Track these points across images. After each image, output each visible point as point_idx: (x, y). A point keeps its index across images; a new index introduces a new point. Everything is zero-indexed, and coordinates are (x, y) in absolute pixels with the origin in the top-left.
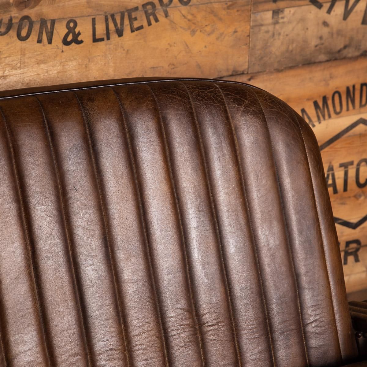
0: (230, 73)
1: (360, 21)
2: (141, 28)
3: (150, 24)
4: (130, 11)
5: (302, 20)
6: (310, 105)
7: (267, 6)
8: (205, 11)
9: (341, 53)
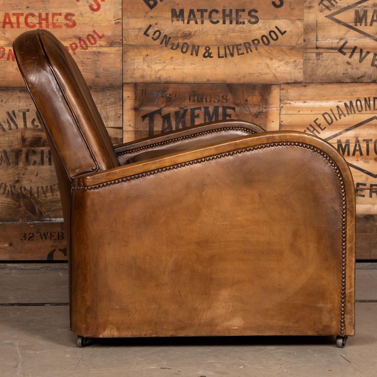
0: (293, 81)
1: (371, 65)
2: (243, 54)
3: (248, 52)
4: (237, 46)
5: (334, 59)
6: (342, 105)
7: (313, 51)
8: (278, 49)
9: (359, 79)
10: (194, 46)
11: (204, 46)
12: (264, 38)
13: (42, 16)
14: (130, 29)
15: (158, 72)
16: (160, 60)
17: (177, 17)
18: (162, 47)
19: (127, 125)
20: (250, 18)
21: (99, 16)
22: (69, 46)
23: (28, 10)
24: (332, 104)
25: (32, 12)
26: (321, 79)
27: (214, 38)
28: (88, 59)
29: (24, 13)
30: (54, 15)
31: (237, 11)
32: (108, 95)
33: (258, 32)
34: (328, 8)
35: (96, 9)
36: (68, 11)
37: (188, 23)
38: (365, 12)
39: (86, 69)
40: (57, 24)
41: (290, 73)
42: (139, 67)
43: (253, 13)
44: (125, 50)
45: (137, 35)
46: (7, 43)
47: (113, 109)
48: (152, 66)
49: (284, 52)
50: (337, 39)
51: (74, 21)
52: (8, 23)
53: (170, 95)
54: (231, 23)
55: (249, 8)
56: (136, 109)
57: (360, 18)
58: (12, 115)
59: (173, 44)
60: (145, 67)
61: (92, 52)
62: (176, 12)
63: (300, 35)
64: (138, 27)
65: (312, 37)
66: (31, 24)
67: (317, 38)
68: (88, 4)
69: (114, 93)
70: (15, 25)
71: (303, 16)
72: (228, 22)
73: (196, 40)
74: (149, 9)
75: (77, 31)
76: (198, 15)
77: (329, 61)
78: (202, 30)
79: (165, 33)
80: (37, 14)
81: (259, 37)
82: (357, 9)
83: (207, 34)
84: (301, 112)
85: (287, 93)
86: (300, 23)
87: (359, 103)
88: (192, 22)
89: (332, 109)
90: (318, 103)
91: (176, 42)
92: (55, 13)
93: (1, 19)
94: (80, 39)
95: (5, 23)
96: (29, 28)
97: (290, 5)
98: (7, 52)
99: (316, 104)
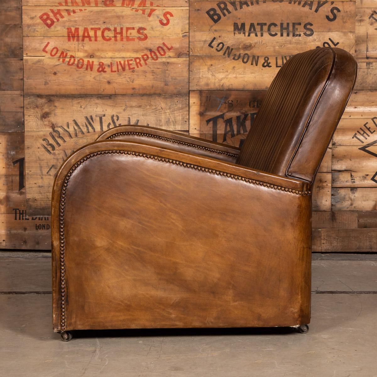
7: (363, 60)
10: (254, 57)
11: (263, 56)
13: (117, 30)
14: (196, 41)
15: (221, 80)
16: (223, 70)
17: (239, 30)
18: (225, 58)
19: (193, 129)
20: (305, 30)
21: (168, 29)
22: (141, 57)
23: (104, 25)
25: (108, 27)
26: (370, 87)
27: (272, 49)
28: (158, 68)
29: (101, 28)
30: (128, 29)
31: (294, 24)
32: (176, 101)
33: (312, 43)
35: (166, 23)
36: (140, 25)
37: (249, 35)
39: (157, 78)
40: (131, 38)
42: (204, 76)
43: (308, 27)
44: (192, 60)
45: (203, 47)
46: (86, 54)
47: (181, 114)
48: (216, 75)
51: (146, 34)
52: (87, 37)
53: (232, 101)
54: (288, 35)
55: (304, 21)
56: (201, 114)
58: (90, 120)
59: (235, 55)
60: (210, 76)
61: (161, 62)
62: (238, 26)
63: (352, 46)
64: (203, 40)
65: (363, 48)
66: (108, 38)
67: (367, 49)
68: (159, 19)
69: (181, 99)
70: (93, 39)
71: (354, 28)
72: (285, 34)
73: (256, 51)
74: (213, 23)
75: (148, 43)
76: (258, 28)
78: (262, 42)
79: (228, 45)
80: (112, 29)
83: (266, 46)
84: (352, 117)
86: (351, 35)
88: (253, 35)
90: (368, 108)
91: (238, 53)
92: (129, 28)
93: (81, 33)
94: (151, 51)
95: (84, 37)
96: (105, 42)
97: (343, 19)
98: (86, 63)
99: (366, 109)
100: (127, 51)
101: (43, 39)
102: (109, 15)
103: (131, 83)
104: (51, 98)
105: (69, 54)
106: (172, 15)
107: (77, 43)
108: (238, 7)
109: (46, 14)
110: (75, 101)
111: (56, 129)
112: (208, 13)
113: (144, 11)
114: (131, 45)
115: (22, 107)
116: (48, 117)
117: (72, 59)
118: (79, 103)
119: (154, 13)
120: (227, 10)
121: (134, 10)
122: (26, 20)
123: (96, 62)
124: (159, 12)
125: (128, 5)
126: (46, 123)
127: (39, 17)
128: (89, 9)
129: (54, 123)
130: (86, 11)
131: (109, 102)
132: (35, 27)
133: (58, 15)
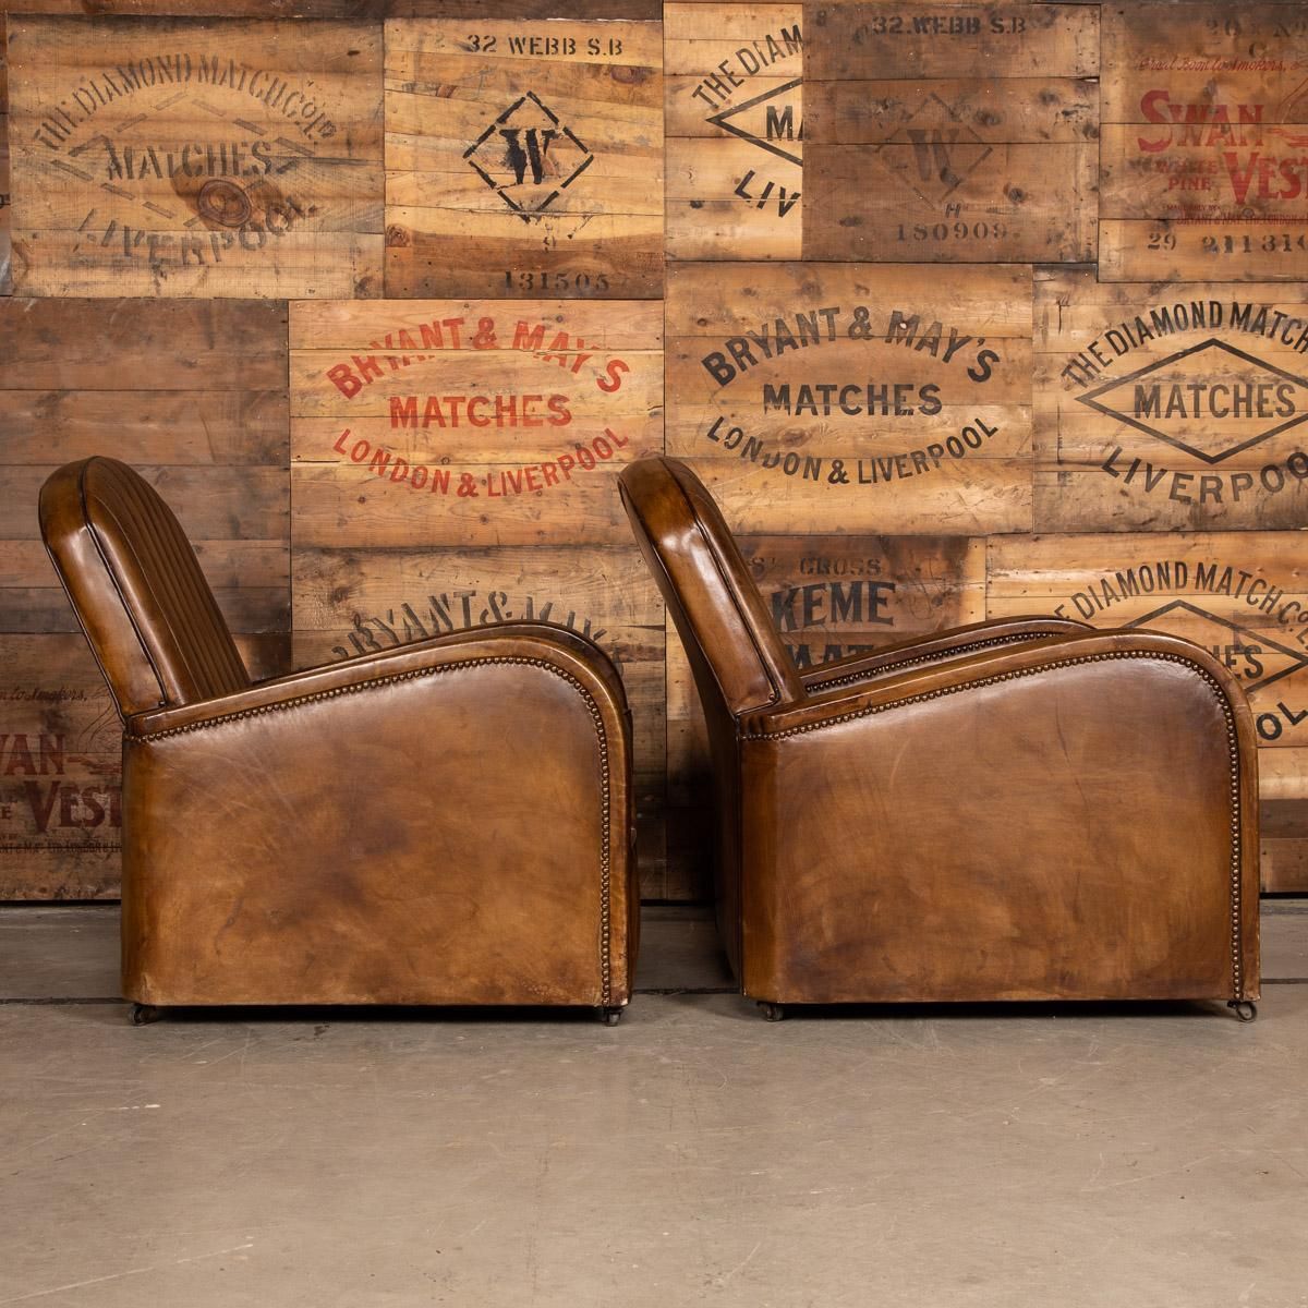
0: (1012, 531)
1: (1169, 496)
2: (911, 474)
3: (919, 472)
4: (898, 458)
5: (1095, 485)
6: (1111, 578)
7: (1051, 468)
8: (981, 465)
9: (1146, 526)
10: (809, 460)
11: (829, 458)
12: (953, 443)
13: (503, 401)
14: (682, 426)
15: (737, 513)
16: (740, 489)
17: (776, 401)
18: (745, 462)
20: (923, 402)
21: (618, 400)
22: (556, 461)
23: (474, 390)
24: (1090, 576)
25: (482, 395)
26: (1068, 525)
27: (850, 443)
28: (595, 487)
29: (467, 396)
30: (527, 399)
31: (898, 388)
32: (636, 559)
33: (939, 430)
34: (1080, 381)
35: (613, 386)
36: (555, 391)
37: (798, 413)
38: (1156, 390)
39: (591, 507)
40: (533, 418)
41: (1006, 514)
43: (930, 393)
45: (695, 439)
46: (431, 457)
47: (647, 589)
48: (725, 500)
49: (993, 471)
50: (1100, 444)
51: (568, 411)
52: (434, 417)
54: (885, 412)
55: (921, 381)
57: (1144, 403)
58: (441, 603)
59: (768, 456)
61: (602, 474)
62: (773, 391)
63: (1026, 437)
64: (696, 422)
65: (1049, 440)
66: (481, 419)
67: (1059, 442)
68: (596, 377)
70: (448, 422)
71: (1030, 397)
72: (878, 410)
73: (813, 448)
74: (720, 386)
75: (573, 430)
76: (818, 396)
77: (1085, 489)
78: (827, 427)
79: (751, 435)
80: (492, 398)
81: (942, 441)
82: (1140, 383)
83: (836, 436)
84: (1028, 594)
85: (1000, 554)
86: (1024, 412)
87: (1145, 573)
88: (806, 412)
89: (1093, 587)
90: (1064, 574)
91: (774, 453)
92: (528, 396)
93: (421, 409)
94: (579, 447)
95: (428, 417)
96: (475, 427)
97: (1005, 376)
98: (431, 475)
99: (1059, 576)
100: (527, 450)
101: (336, 423)
102: (485, 367)
103: (534, 520)
104: (352, 556)
105: (395, 456)
106: (625, 368)
107: (412, 430)
108: (774, 350)
109: (342, 367)
110: (408, 563)
111: (364, 625)
112: (706, 362)
113: (563, 360)
114: (532, 435)
115: (286, 577)
116: (346, 598)
117: (402, 468)
118: (416, 565)
119: (586, 363)
120: (750, 357)
121: (541, 357)
122: (298, 381)
123: (455, 473)
124: (597, 361)
125: (527, 347)
126: (342, 611)
127: (328, 374)
128: (439, 354)
129: (360, 611)
130: (433, 359)
131: (485, 563)
132: (316, 397)
133: (370, 370)
